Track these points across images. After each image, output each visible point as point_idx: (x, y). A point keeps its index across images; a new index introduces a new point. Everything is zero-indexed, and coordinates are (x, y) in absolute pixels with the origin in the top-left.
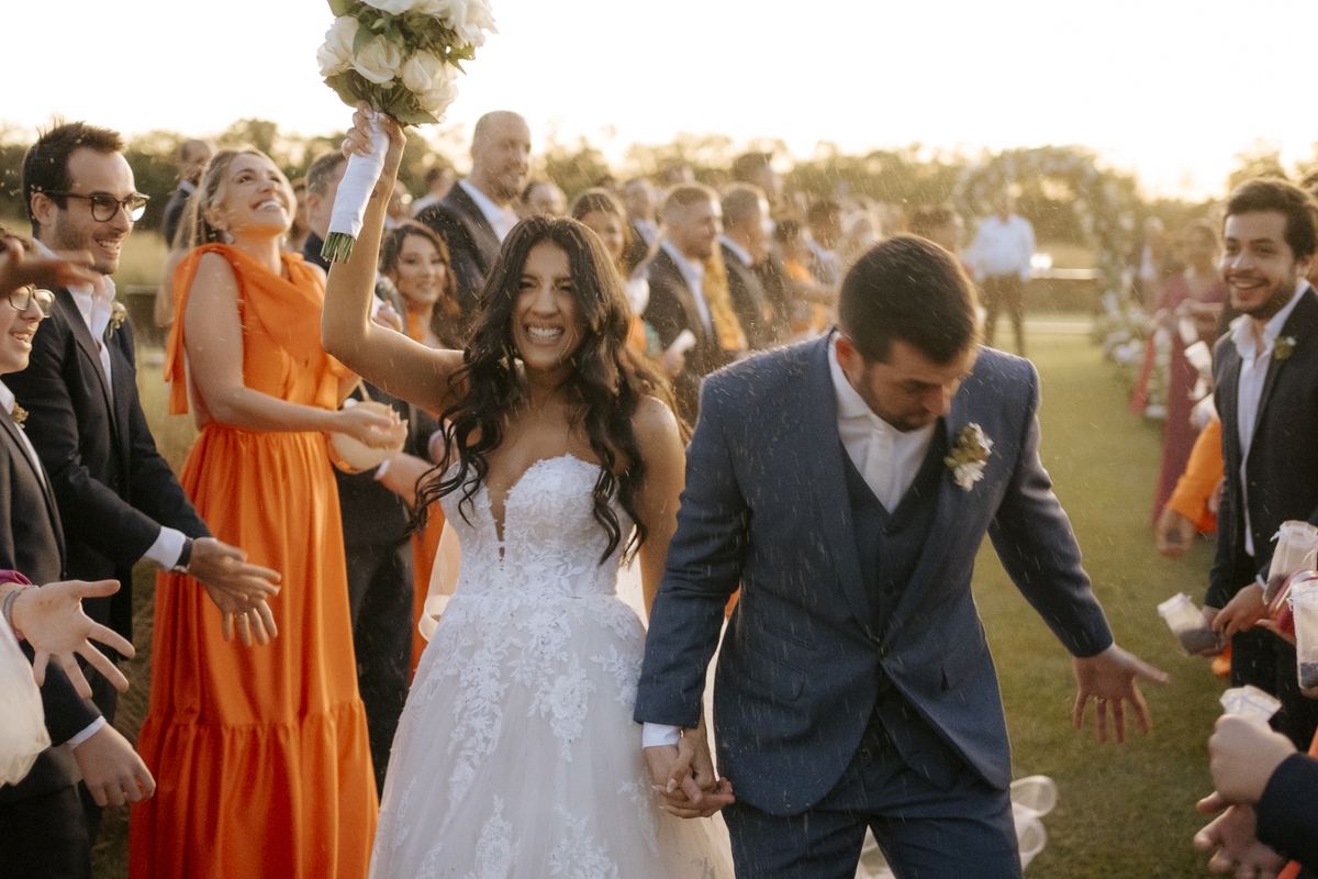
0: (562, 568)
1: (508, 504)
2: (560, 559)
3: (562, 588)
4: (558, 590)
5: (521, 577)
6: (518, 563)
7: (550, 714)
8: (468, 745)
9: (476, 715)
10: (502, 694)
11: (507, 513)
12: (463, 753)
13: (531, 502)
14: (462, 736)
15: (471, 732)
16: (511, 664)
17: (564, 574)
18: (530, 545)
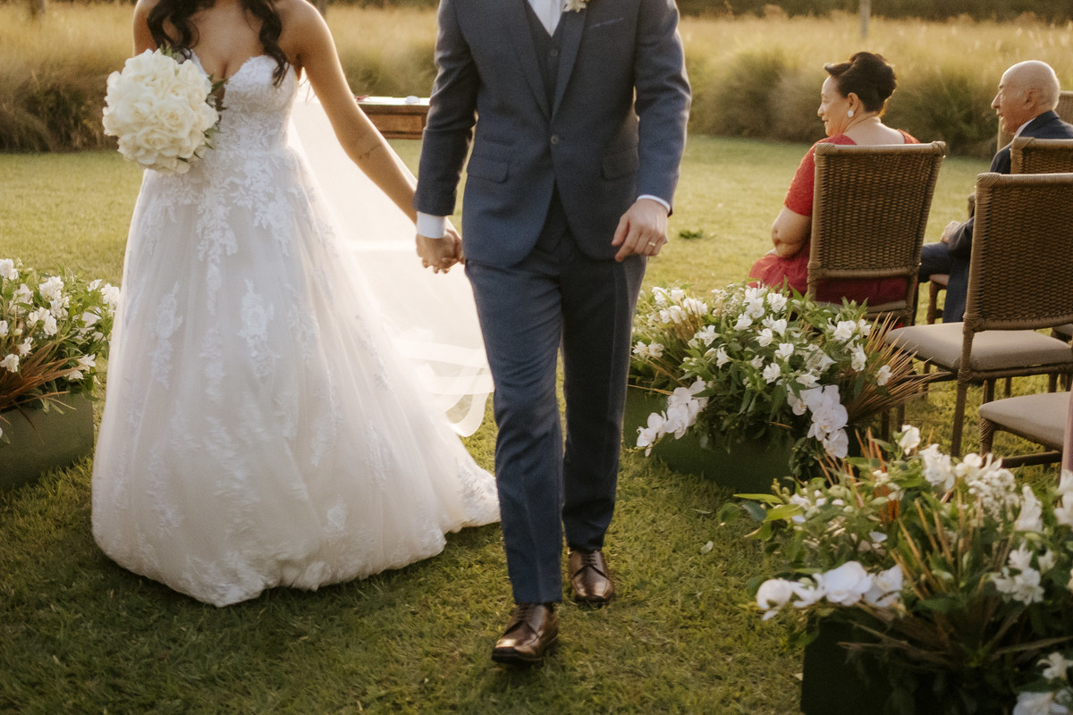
0: (262, 132)
1: (228, 88)
2: (261, 125)
3: (262, 145)
4: (260, 146)
5: (234, 136)
6: (231, 127)
7: (269, 226)
8: (211, 252)
9: (212, 231)
10: (228, 213)
11: (226, 93)
12: (210, 259)
13: (249, 89)
14: (207, 247)
15: (212, 243)
16: (232, 195)
17: (264, 134)
18: (242, 115)
